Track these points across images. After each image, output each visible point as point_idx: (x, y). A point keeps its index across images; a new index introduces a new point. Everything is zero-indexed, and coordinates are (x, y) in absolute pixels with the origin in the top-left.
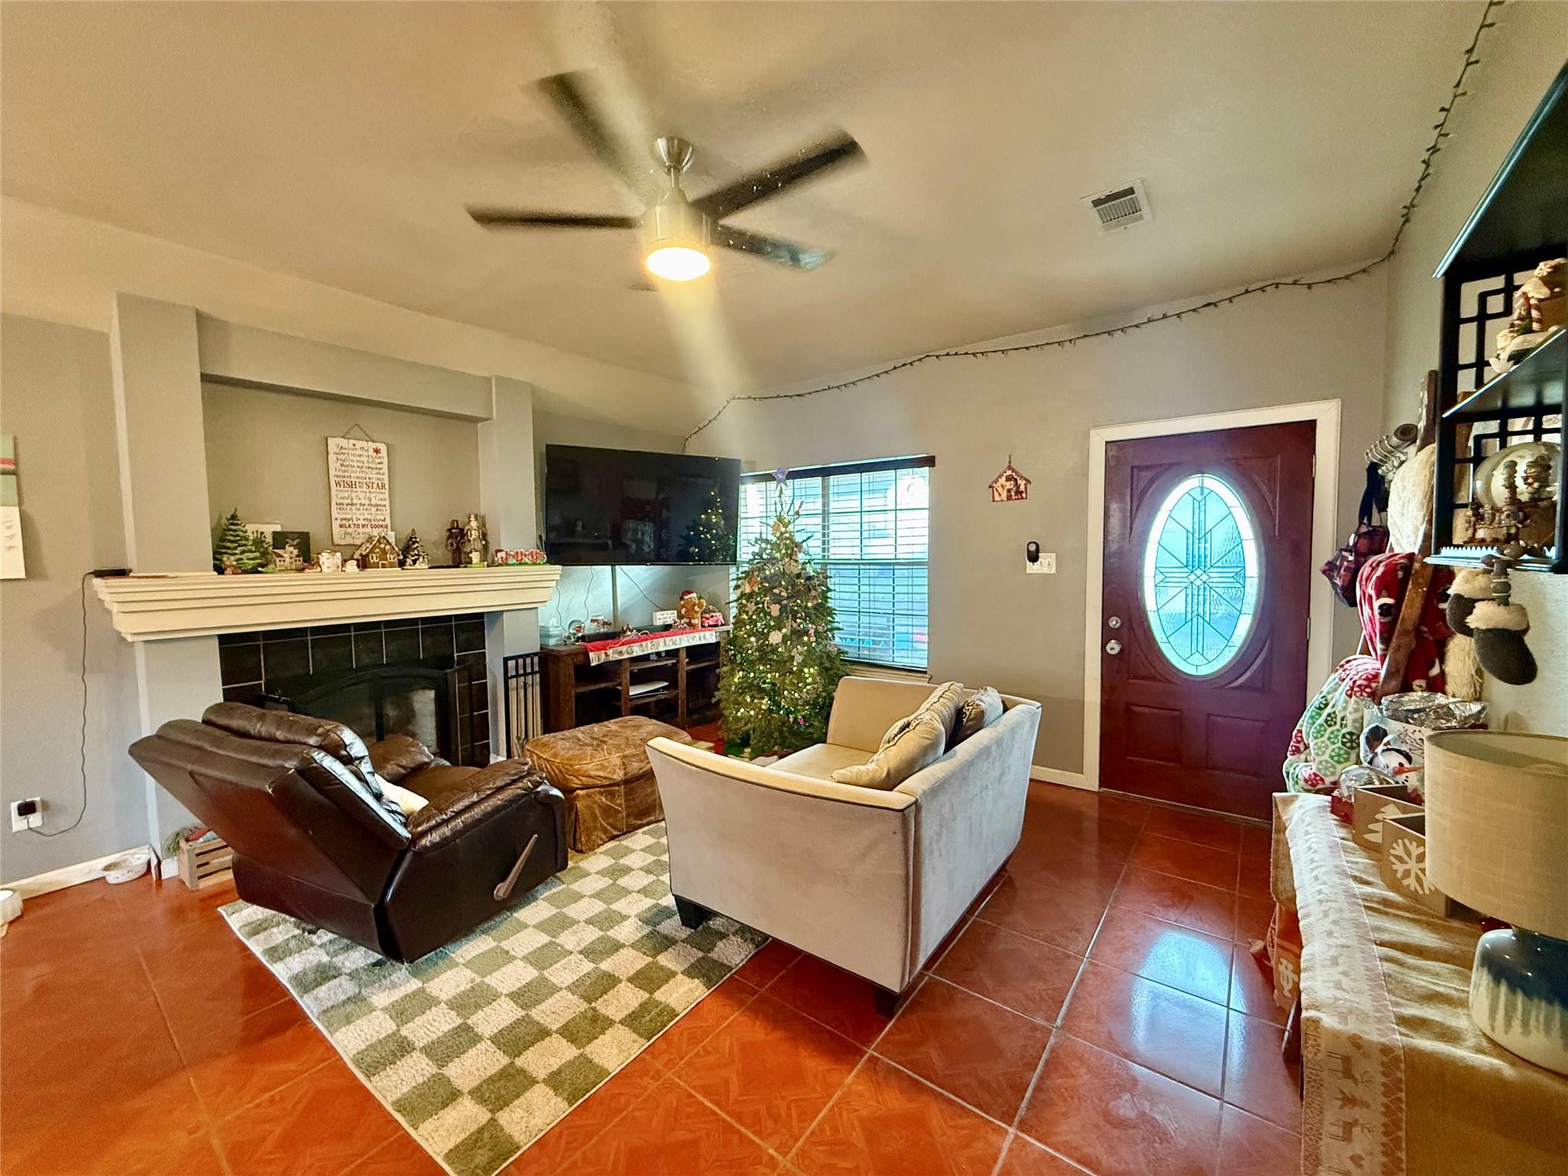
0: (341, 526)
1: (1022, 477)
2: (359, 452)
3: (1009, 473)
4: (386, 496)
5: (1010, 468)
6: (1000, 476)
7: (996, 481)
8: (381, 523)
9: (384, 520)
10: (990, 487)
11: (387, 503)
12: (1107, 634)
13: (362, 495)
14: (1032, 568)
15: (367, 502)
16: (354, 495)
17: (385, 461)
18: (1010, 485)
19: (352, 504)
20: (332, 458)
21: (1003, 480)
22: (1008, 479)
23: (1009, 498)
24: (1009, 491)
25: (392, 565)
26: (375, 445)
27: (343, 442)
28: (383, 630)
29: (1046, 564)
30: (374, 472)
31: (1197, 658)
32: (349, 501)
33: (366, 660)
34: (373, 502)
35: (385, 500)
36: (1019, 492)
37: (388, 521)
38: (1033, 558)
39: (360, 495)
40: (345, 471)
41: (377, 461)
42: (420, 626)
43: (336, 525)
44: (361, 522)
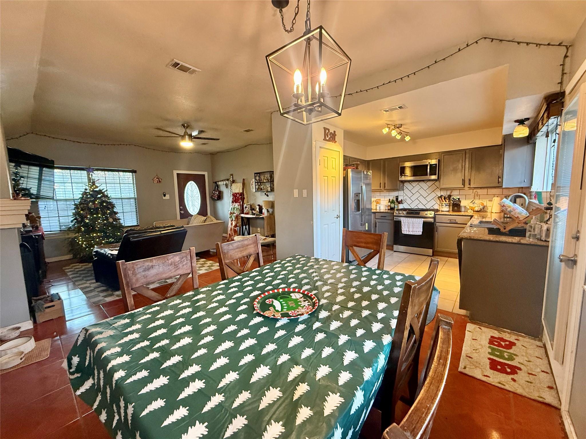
1: (160, 178)
3: (157, 177)
5: (157, 176)
6: (155, 177)
7: (154, 178)
10: (153, 180)
12: (181, 210)
14: (164, 198)
18: (158, 180)
21: (156, 178)
22: (157, 178)
23: (158, 182)
24: (157, 181)
29: (167, 197)
31: (194, 212)
36: (159, 181)
38: (165, 196)
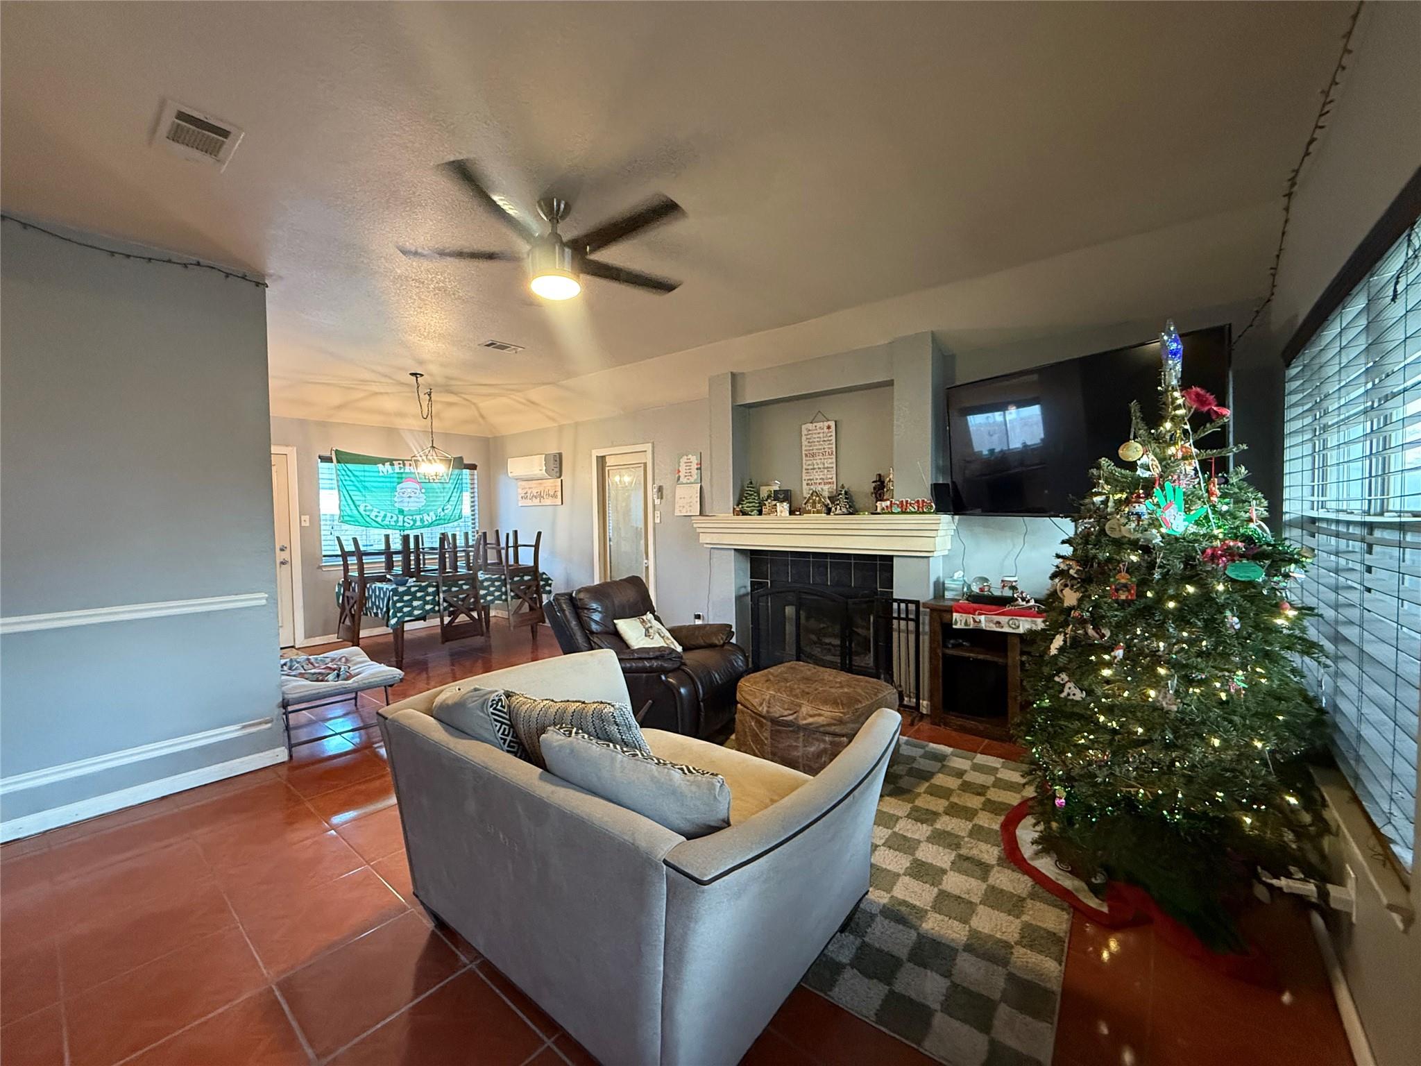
0: (807, 484)
2: (819, 431)
4: (834, 460)
8: (830, 480)
9: (832, 479)
11: (834, 465)
13: (819, 461)
15: (821, 466)
16: (815, 462)
17: (834, 434)
19: (814, 469)
20: (804, 438)
25: (818, 512)
26: (826, 424)
27: (810, 426)
28: (829, 560)
30: (827, 443)
32: (811, 467)
33: (818, 580)
34: (826, 465)
35: (832, 463)
37: (834, 479)
39: (817, 462)
40: (810, 446)
41: (829, 434)
42: (853, 561)
43: (805, 483)
44: (818, 481)
